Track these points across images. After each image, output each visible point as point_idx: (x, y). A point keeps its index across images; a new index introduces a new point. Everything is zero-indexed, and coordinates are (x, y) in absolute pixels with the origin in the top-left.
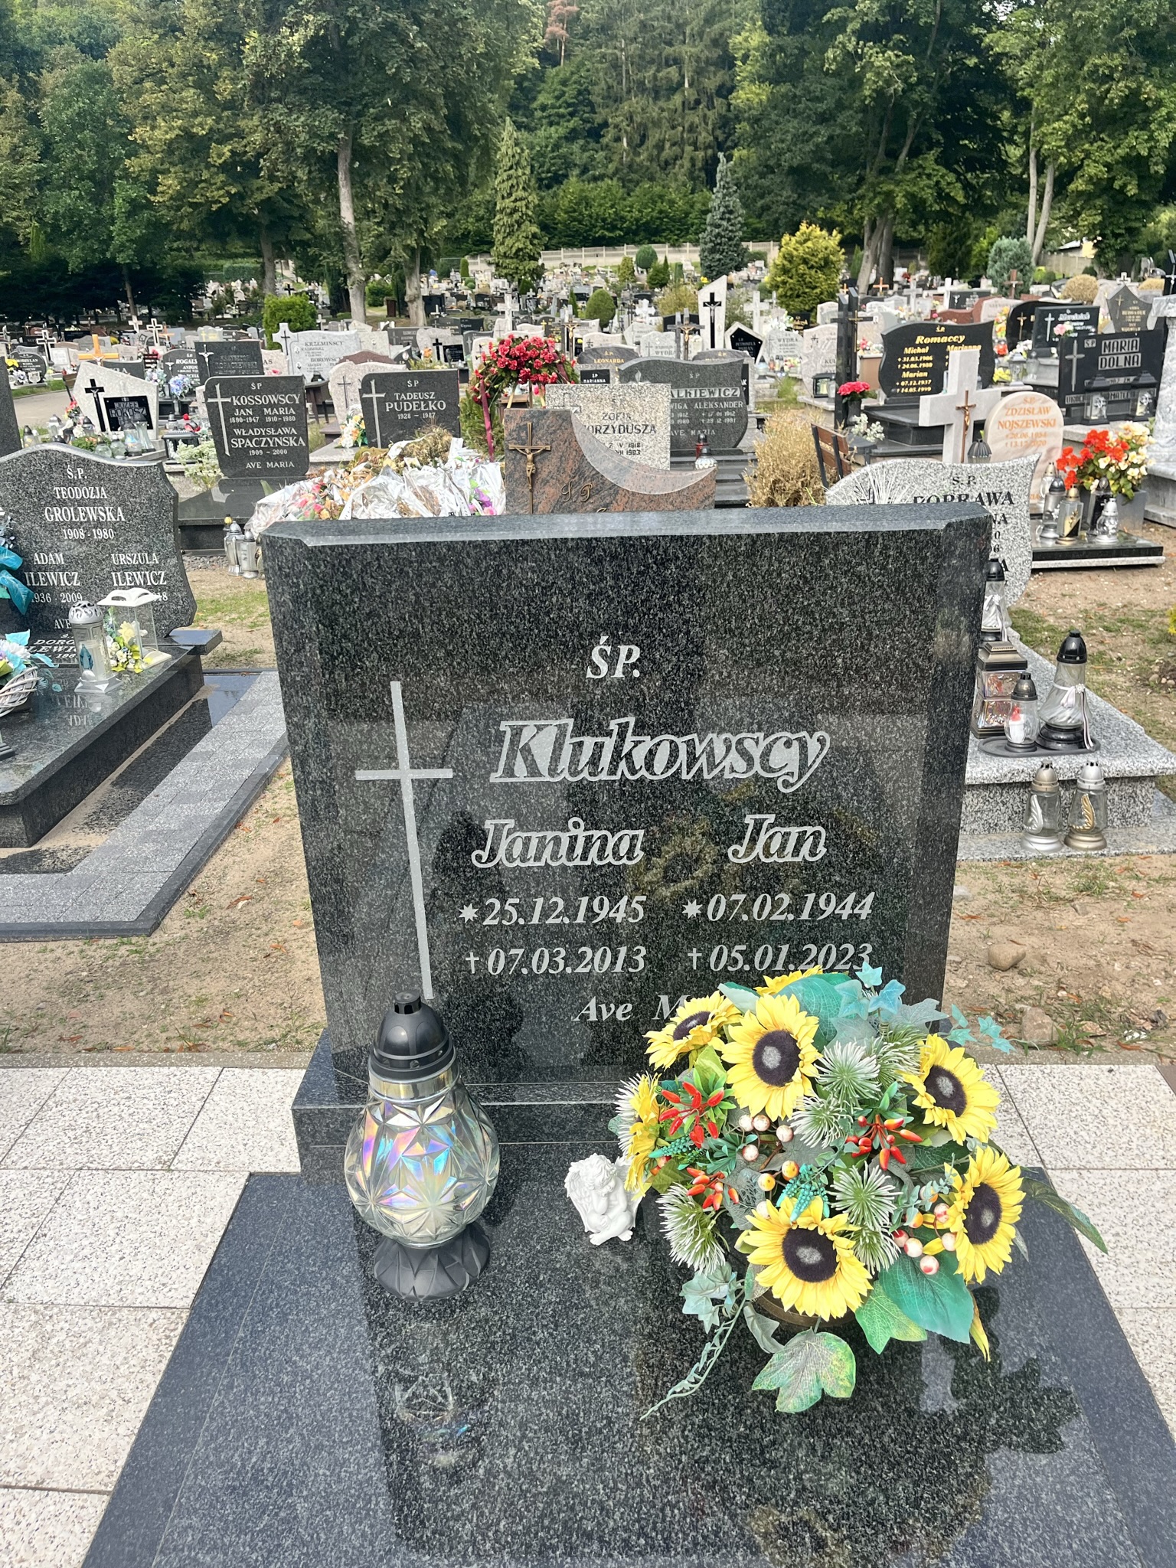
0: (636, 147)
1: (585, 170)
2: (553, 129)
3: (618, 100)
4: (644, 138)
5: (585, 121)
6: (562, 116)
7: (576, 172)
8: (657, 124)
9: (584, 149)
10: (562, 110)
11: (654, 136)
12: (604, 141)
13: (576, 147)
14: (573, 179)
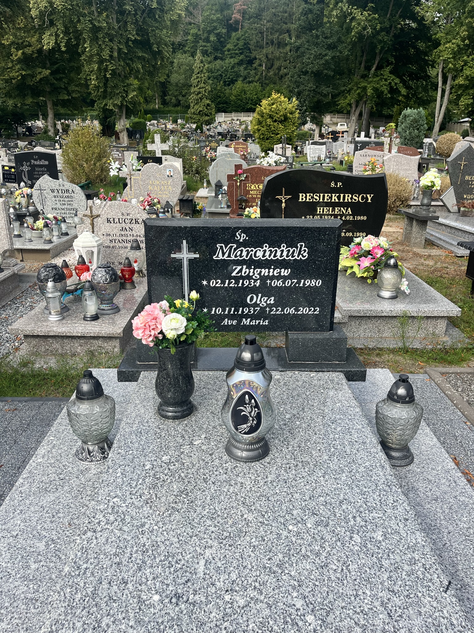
0: (269, 68)
1: (245, 78)
2: (232, 60)
3: (262, 47)
4: (272, 65)
5: (247, 57)
6: (237, 54)
7: (241, 79)
8: (278, 59)
9: (245, 69)
10: (237, 51)
11: (277, 64)
12: (254, 65)
13: (242, 68)
14: (239, 82)
